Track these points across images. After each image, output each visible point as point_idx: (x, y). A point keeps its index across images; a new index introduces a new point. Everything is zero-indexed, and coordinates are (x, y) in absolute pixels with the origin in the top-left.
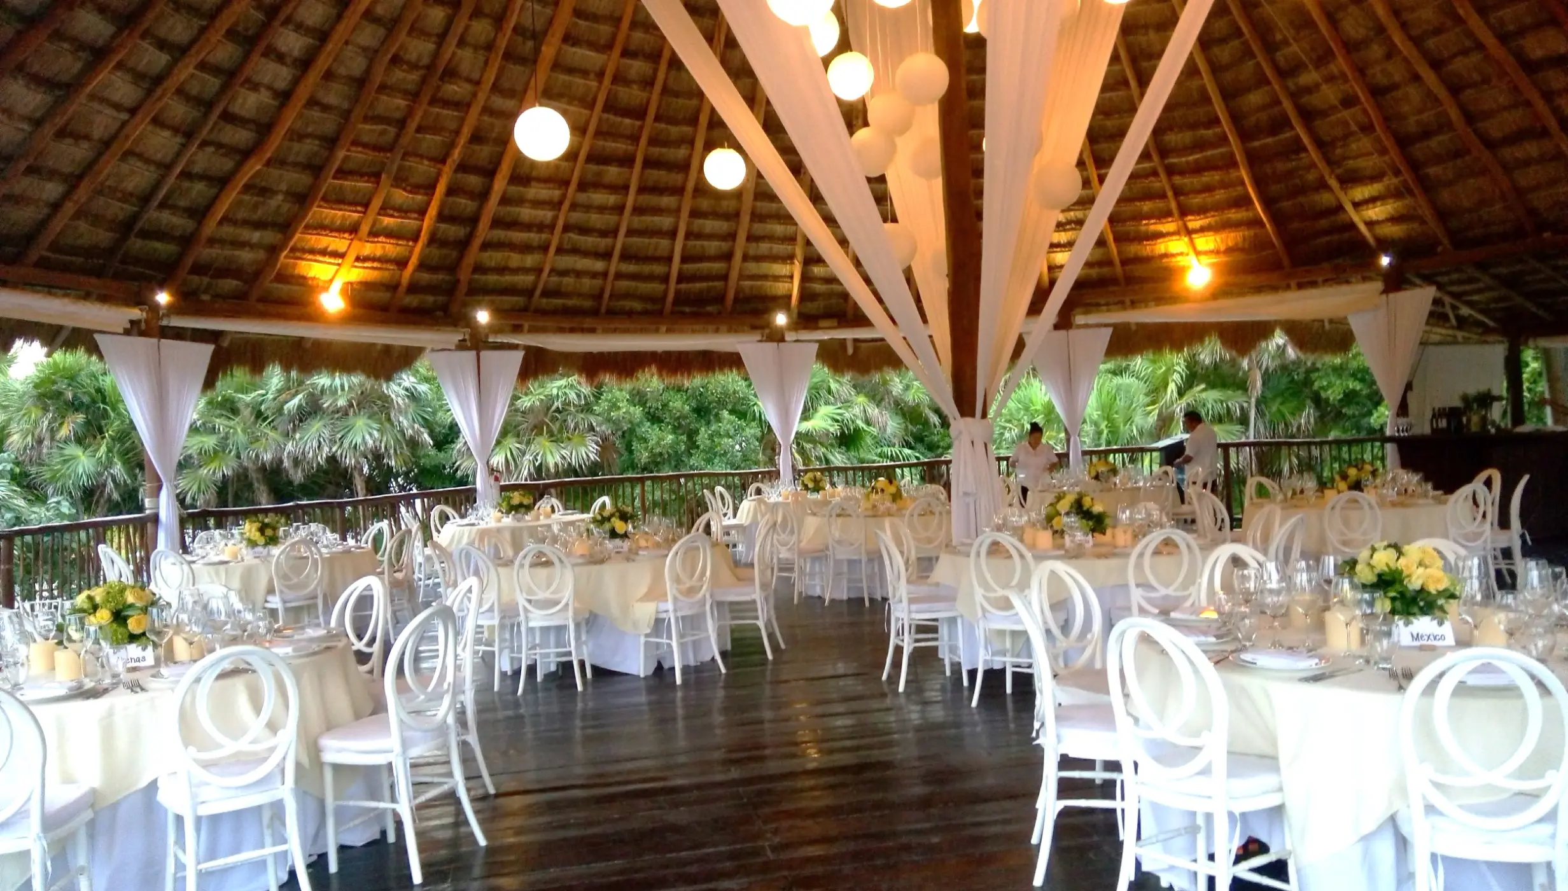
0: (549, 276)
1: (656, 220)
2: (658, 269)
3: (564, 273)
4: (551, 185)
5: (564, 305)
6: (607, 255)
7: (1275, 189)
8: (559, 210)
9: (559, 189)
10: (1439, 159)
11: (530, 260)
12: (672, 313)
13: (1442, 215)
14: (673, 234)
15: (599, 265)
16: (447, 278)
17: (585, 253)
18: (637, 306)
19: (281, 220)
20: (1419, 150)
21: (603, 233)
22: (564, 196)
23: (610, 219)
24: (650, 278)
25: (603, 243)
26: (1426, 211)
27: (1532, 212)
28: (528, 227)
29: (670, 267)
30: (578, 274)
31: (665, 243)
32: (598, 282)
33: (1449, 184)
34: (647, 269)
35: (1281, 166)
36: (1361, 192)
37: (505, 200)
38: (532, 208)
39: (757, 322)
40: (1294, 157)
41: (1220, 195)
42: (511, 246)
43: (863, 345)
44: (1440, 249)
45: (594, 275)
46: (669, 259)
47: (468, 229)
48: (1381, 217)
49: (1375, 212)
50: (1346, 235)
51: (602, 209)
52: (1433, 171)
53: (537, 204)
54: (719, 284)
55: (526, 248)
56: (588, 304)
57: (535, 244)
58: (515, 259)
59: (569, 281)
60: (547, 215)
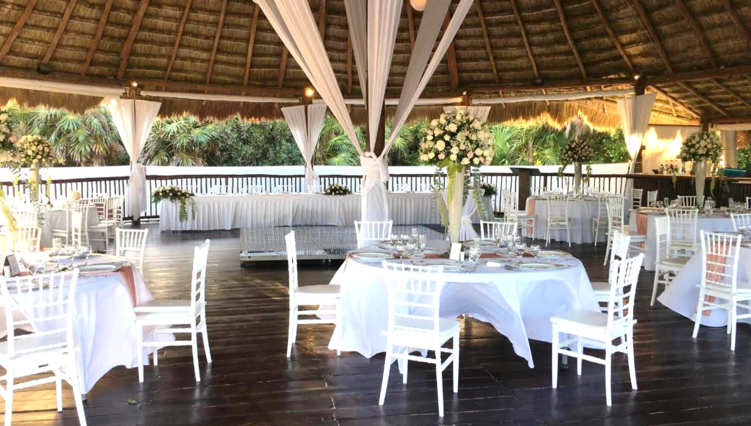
0: (175, 59)
1: (238, 31)
2: (239, 59)
3: (184, 59)
4: (175, 8)
5: (185, 76)
6: (209, 50)
7: (580, 33)
8: (180, 22)
9: (180, 10)
10: (667, 22)
11: (164, 50)
12: (248, 85)
13: (668, 53)
14: (247, 40)
15: (205, 55)
16: (116, 57)
17: (197, 48)
18: (228, 79)
19: (11, 19)
20: (656, 16)
21: (207, 38)
22: (183, 15)
23: (211, 29)
24: (234, 64)
25: (206, 43)
26: (659, 50)
27: (714, 55)
28: (162, 31)
29: (246, 58)
30: (193, 60)
31: (243, 44)
32: (205, 65)
33: (672, 36)
34: (233, 59)
35: (582, 21)
36: (625, 38)
37: (147, 15)
38: (164, 20)
39: (298, 93)
40: (590, 16)
41: (551, 37)
42: (153, 42)
43: (357, 108)
44: (666, 72)
45: (203, 61)
46: (246, 55)
47: (127, 31)
48: (636, 52)
49: (633, 50)
50: (617, 62)
51: (205, 23)
52: (664, 28)
53: (167, 18)
54: (276, 70)
55: (162, 44)
56: (200, 77)
57: (167, 41)
58: (155, 49)
59: (187, 63)
60: (173, 25)
